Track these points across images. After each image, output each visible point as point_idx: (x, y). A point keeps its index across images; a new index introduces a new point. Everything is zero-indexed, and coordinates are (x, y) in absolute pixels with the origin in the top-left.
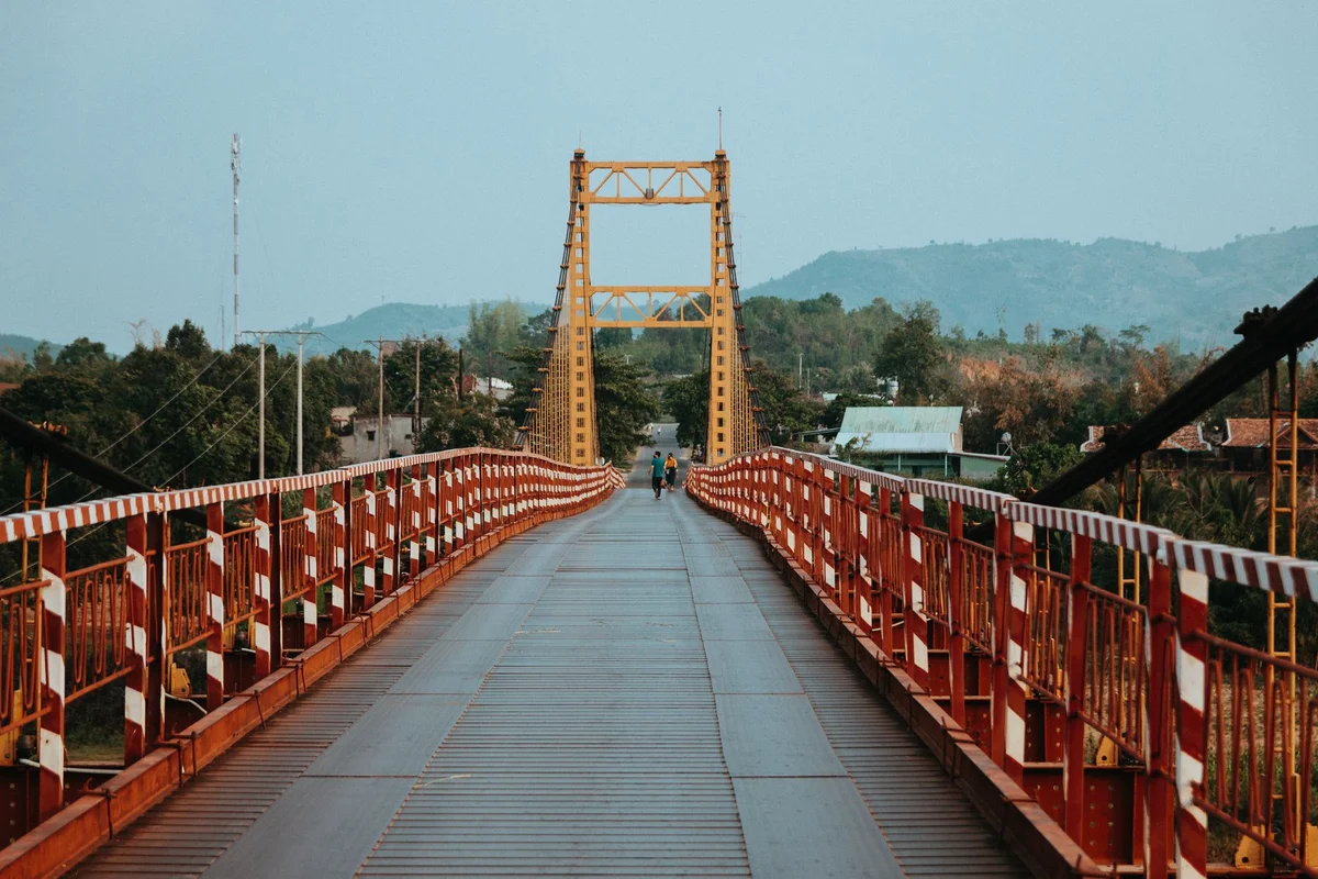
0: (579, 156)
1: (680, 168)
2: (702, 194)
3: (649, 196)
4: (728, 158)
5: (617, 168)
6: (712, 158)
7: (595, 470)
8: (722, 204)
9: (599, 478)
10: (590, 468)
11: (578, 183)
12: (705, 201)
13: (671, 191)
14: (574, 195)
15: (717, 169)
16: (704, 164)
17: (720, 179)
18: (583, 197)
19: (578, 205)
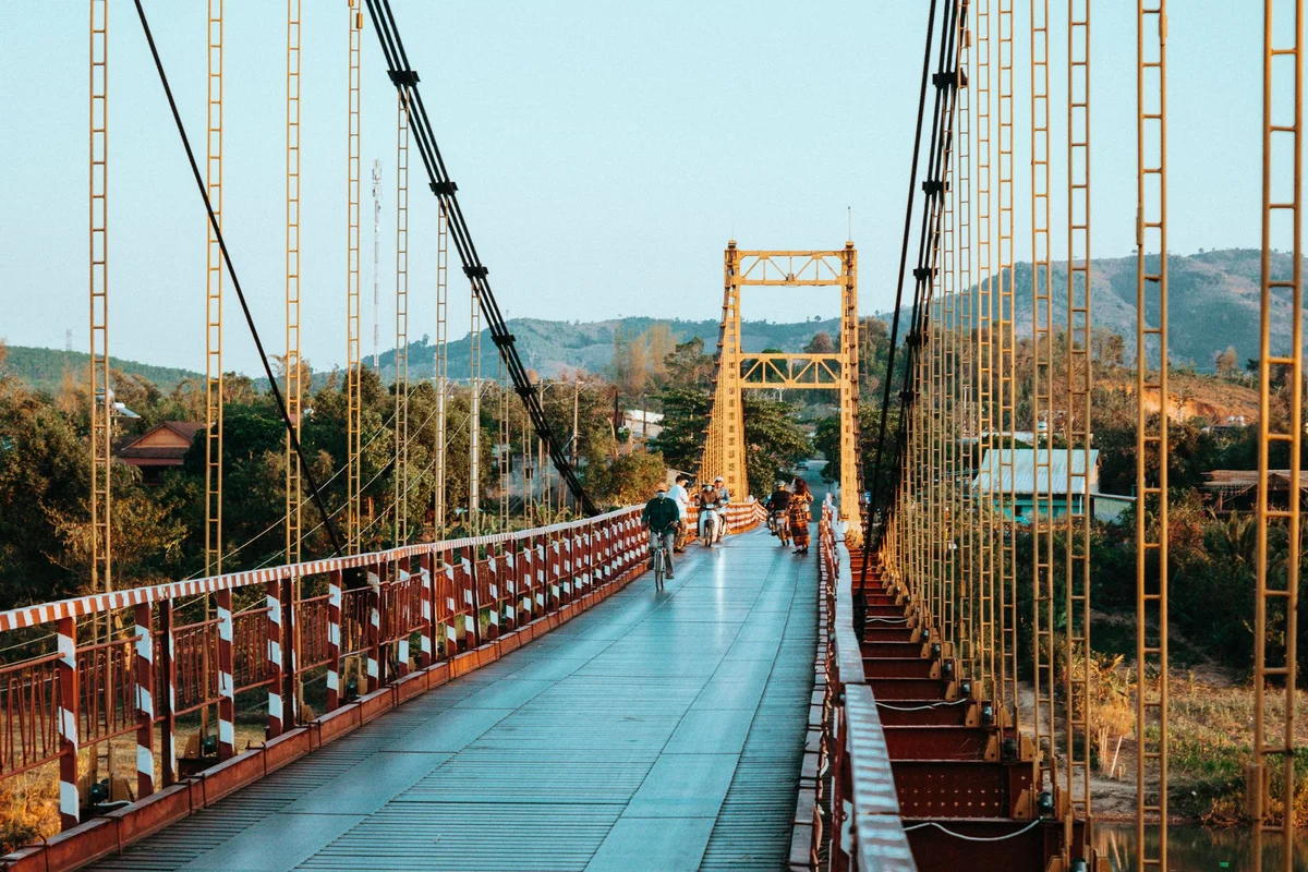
0: (732, 246)
1: (815, 255)
2: (835, 278)
3: (790, 280)
4: (855, 248)
5: (764, 256)
6: (843, 248)
7: (743, 506)
8: (850, 288)
9: (746, 513)
10: (738, 504)
11: (731, 268)
12: (836, 283)
13: (809, 275)
14: (728, 279)
15: (846, 258)
16: (835, 253)
17: (849, 265)
18: (735, 280)
19: (729, 287)
